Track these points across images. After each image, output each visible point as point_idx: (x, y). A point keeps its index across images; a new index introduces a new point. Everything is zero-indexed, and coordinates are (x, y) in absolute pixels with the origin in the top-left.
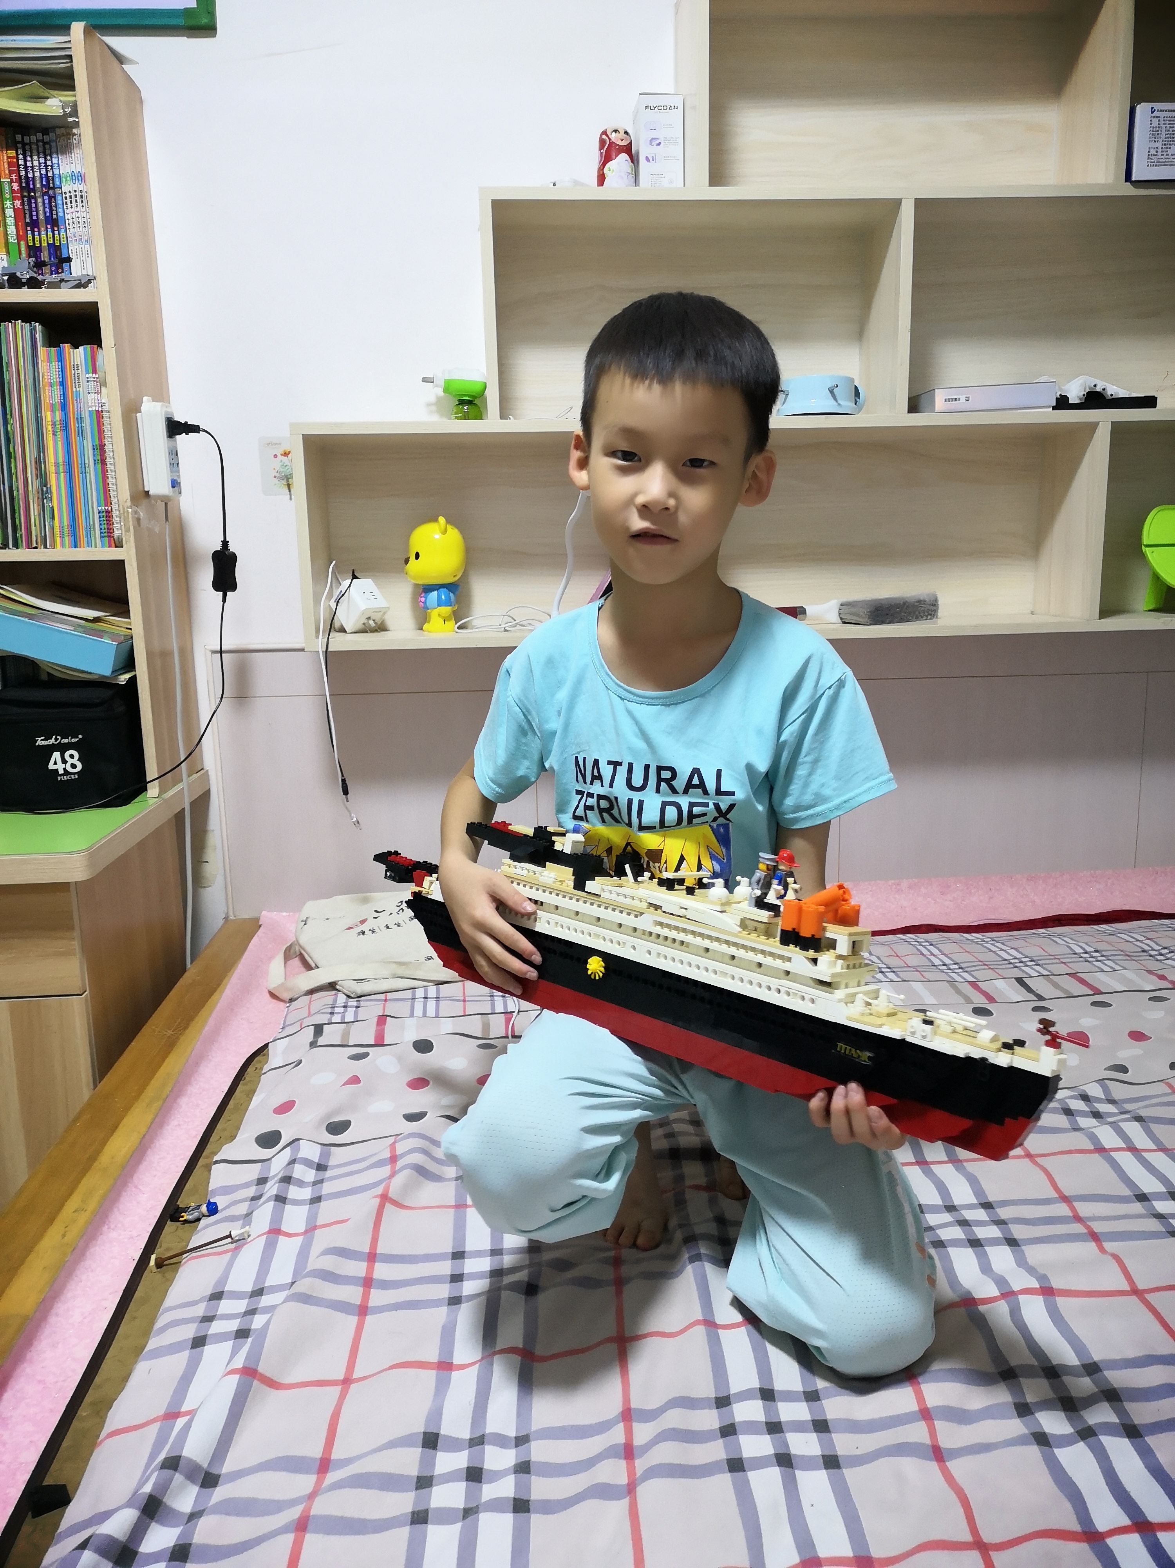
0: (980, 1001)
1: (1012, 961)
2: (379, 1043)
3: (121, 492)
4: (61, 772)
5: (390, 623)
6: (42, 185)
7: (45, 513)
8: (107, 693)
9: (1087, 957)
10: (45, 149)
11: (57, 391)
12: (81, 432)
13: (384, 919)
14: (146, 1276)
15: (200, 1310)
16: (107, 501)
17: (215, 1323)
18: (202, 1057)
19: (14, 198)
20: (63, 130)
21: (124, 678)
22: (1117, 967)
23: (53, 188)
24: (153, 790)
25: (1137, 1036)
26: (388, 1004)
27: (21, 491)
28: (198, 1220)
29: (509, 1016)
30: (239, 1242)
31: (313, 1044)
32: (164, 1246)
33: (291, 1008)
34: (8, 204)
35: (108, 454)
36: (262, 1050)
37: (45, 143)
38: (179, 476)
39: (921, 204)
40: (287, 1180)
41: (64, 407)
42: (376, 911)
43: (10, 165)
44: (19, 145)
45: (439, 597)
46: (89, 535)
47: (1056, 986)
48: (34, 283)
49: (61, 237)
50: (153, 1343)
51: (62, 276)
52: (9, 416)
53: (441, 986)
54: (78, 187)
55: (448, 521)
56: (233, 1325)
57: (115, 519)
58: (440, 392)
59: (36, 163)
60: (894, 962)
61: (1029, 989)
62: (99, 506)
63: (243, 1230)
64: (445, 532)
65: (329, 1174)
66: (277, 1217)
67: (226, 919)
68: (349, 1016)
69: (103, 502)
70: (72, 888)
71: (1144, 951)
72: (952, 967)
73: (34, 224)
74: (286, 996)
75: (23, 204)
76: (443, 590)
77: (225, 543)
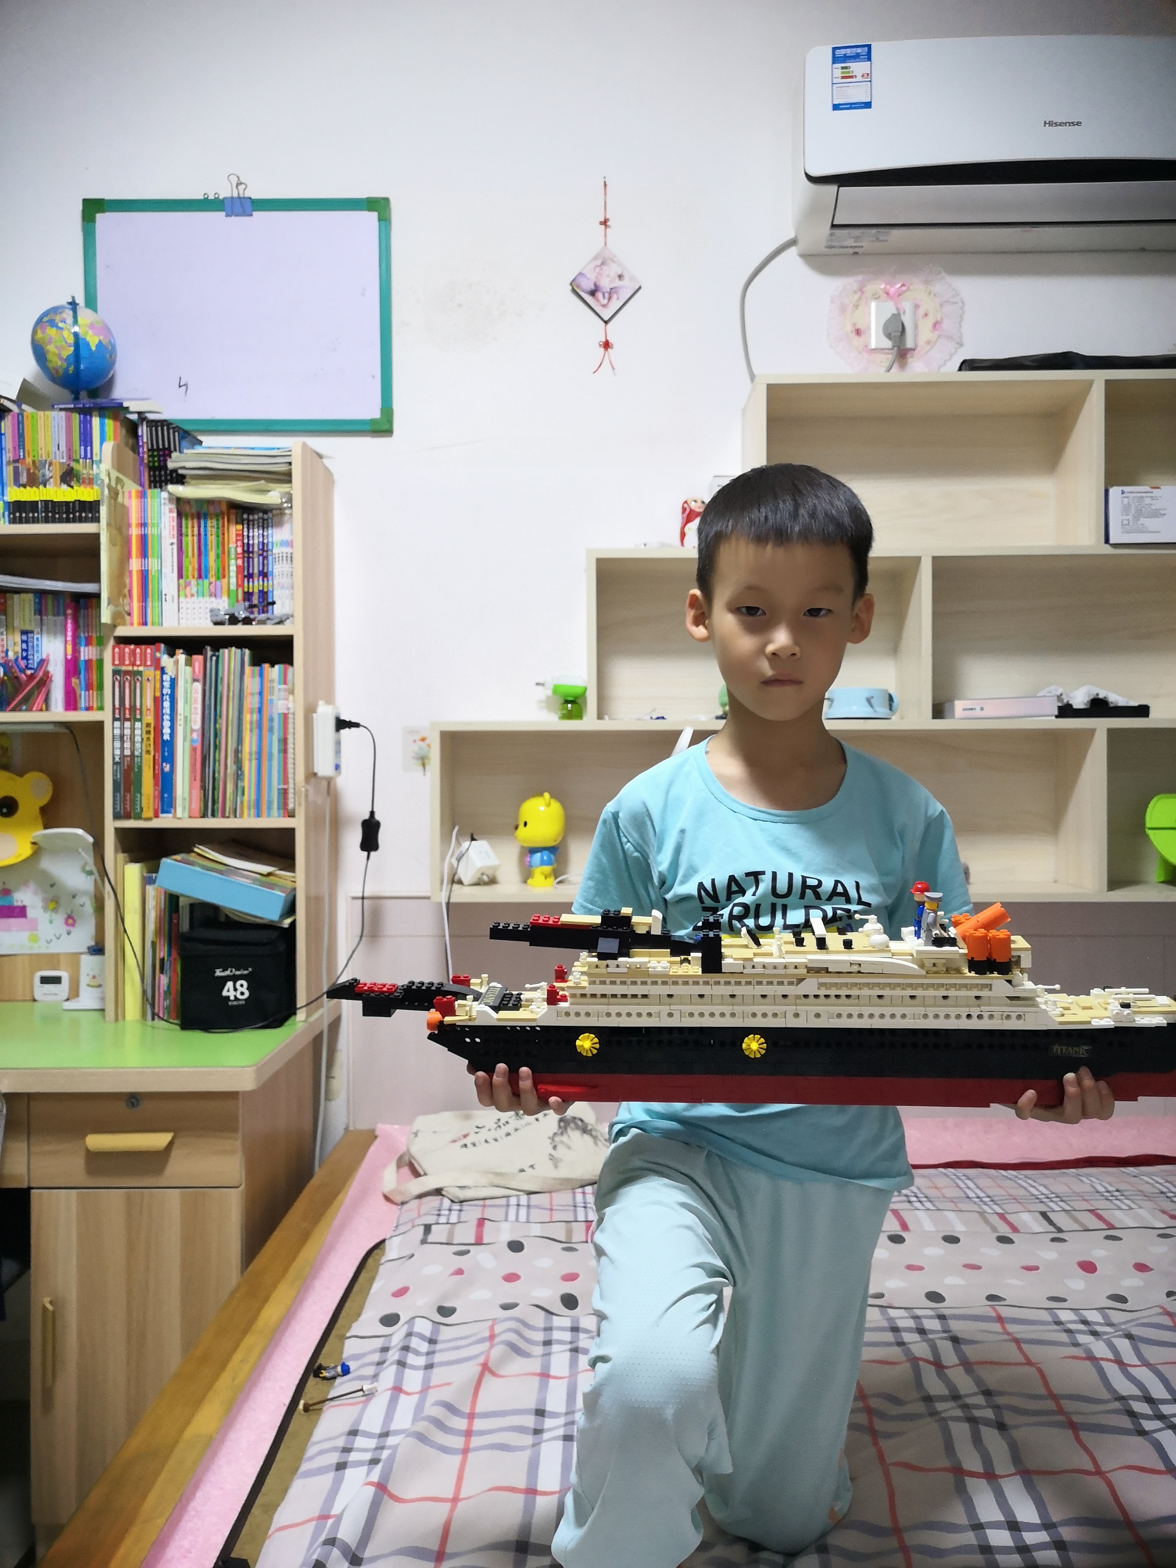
0: (1005, 1230)
1: (1040, 1197)
2: (479, 1242)
3: (298, 774)
4: (232, 998)
5: (500, 877)
6: (259, 549)
7: (239, 790)
8: (274, 935)
9: (1108, 1196)
10: (263, 524)
11: (256, 698)
12: (271, 730)
13: (484, 1134)
14: (296, 1416)
15: (341, 1442)
16: (285, 781)
17: (352, 1454)
18: (331, 1248)
19: (237, 558)
20: (278, 512)
21: (287, 922)
22: (1133, 1206)
23: (267, 551)
24: (301, 1015)
25: (1142, 1268)
26: (487, 1210)
27: (222, 774)
28: (334, 1378)
29: (589, 1224)
30: (369, 1395)
31: (424, 1242)
32: (308, 1396)
33: (403, 1211)
34: (233, 562)
35: (290, 746)
36: (380, 1245)
37: (264, 520)
38: (340, 761)
39: (937, 561)
40: (406, 1348)
41: (260, 710)
42: (478, 1127)
43: (237, 535)
44: (245, 522)
45: (542, 857)
46: (270, 808)
47: (1076, 1220)
48: (247, 621)
49: (268, 585)
50: (305, 1467)
51: (269, 615)
52: (218, 718)
53: (532, 1196)
54: (288, 550)
55: (552, 796)
56: (368, 1456)
57: (291, 795)
58: (549, 693)
59: (256, 534)
60: (931, 1193)
61: (1051, 1222)
62: (279, 784)
63: (373, 1386)
64: (548, 805)
65: (438, 1347)
66: (399, 1378)
67: (347, 1129)
68: (454, 1219)
69: (282, 782)
70: (240, 1097)
71: (1162, 1193)
72: (984, 1199)
73: (250, 576)
74: (398, 1199)
75: (243, 562)
76: (546, 853)
77: (372, 813)
